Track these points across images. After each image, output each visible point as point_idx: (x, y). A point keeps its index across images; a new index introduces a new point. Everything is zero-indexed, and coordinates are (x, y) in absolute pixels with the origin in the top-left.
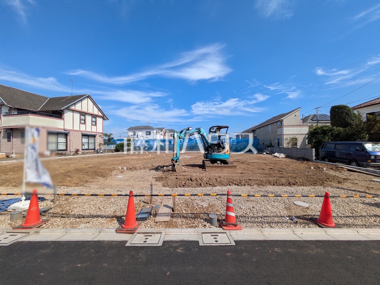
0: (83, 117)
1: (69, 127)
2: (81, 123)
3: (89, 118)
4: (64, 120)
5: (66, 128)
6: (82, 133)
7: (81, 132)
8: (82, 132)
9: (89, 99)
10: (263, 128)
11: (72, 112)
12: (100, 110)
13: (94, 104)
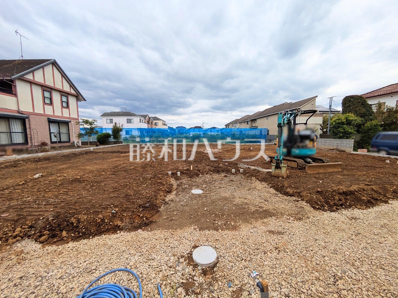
0: (47, 95)
1: (26, 108)
2: (45, 103)
3: (56, 97)
4: (17, 97)
5: (22, 109)
6: (48, 119)
7: (46, 118)
8: (48, 117)
9: (54, 67)
10: (269, 118)
11: (29, 85)
12: (72, 85)
13: (62, 76)
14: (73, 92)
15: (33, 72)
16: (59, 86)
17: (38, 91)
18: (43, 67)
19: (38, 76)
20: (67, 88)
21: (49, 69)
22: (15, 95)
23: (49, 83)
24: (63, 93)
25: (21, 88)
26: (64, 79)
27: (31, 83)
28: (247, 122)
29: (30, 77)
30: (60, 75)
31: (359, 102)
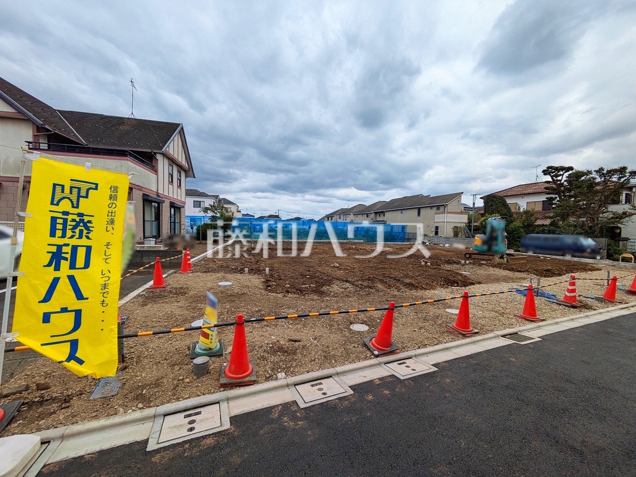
0: (171, 170)
1: (160, 188)
2: (169, 181)
3: (176, 173)
5: (160, 191)
6: (171, 203)
7: (169, 201)
10: (404, 211)
14: (186, 165)
17: (167, 166)
22: (157, 173)
23: (175, 154)
24: (180, 168)
27: (165, 156)
28: (367, 214)
29: (166, 148)
31: (500, 202)
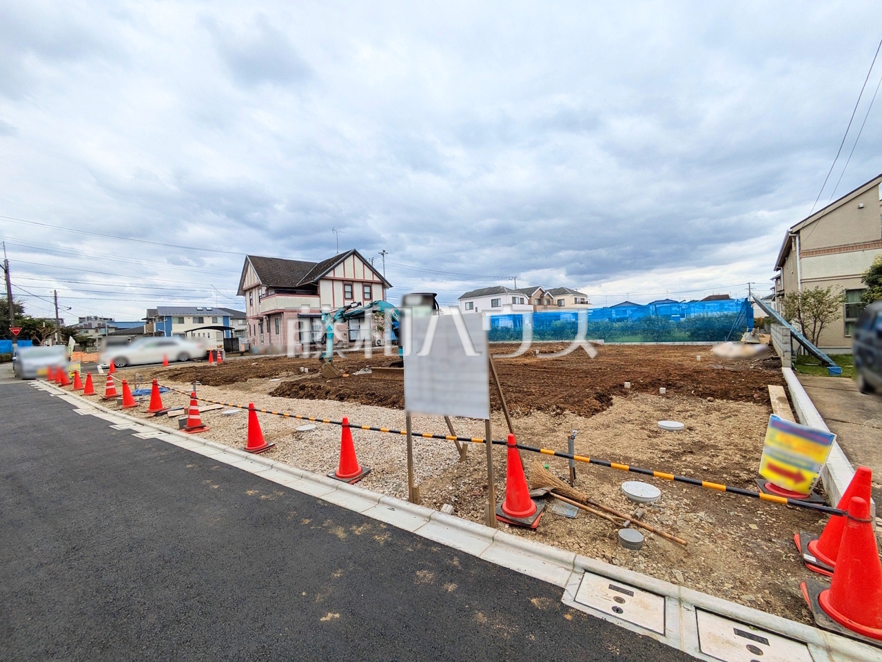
0: (348, 289)
2: (345, 298)
3: (358, 289)
4: (320, 297)
9: (355, 257)
11: (331, 282)
12: (375, 272)
13: (364, 264)
14: (376, 279)
15: (333, 269)
16: (359, 277)
17: (339, 287)
18: (343, 261)
19: (339, 272)
20: (369, 276)
21: (349, 261)
22: (319, 295)
23: (349, 276)
24: (365, 283)
25: (324, 287)
26: (365, 266)
27: (333, 280)
29: (330, 275)
30: (362, 263)
